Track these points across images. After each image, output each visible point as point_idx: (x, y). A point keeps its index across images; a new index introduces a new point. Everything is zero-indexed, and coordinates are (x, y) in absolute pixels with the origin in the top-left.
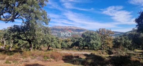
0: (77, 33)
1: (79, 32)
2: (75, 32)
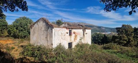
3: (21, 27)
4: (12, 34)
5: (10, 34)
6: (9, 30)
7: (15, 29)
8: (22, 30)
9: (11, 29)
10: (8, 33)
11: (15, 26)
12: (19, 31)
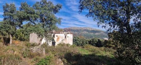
0: (92, 34)
1: (94, 33)
2: (91, 33)
3: (26, 32)
4: (19, 38)
5: (17, 37)
6: (16, 35)
7: (21, 34)
8: (27, 34)
9: (18, 34)
10: (16, 37)
11: (21, 31)
12: (25, 35)
